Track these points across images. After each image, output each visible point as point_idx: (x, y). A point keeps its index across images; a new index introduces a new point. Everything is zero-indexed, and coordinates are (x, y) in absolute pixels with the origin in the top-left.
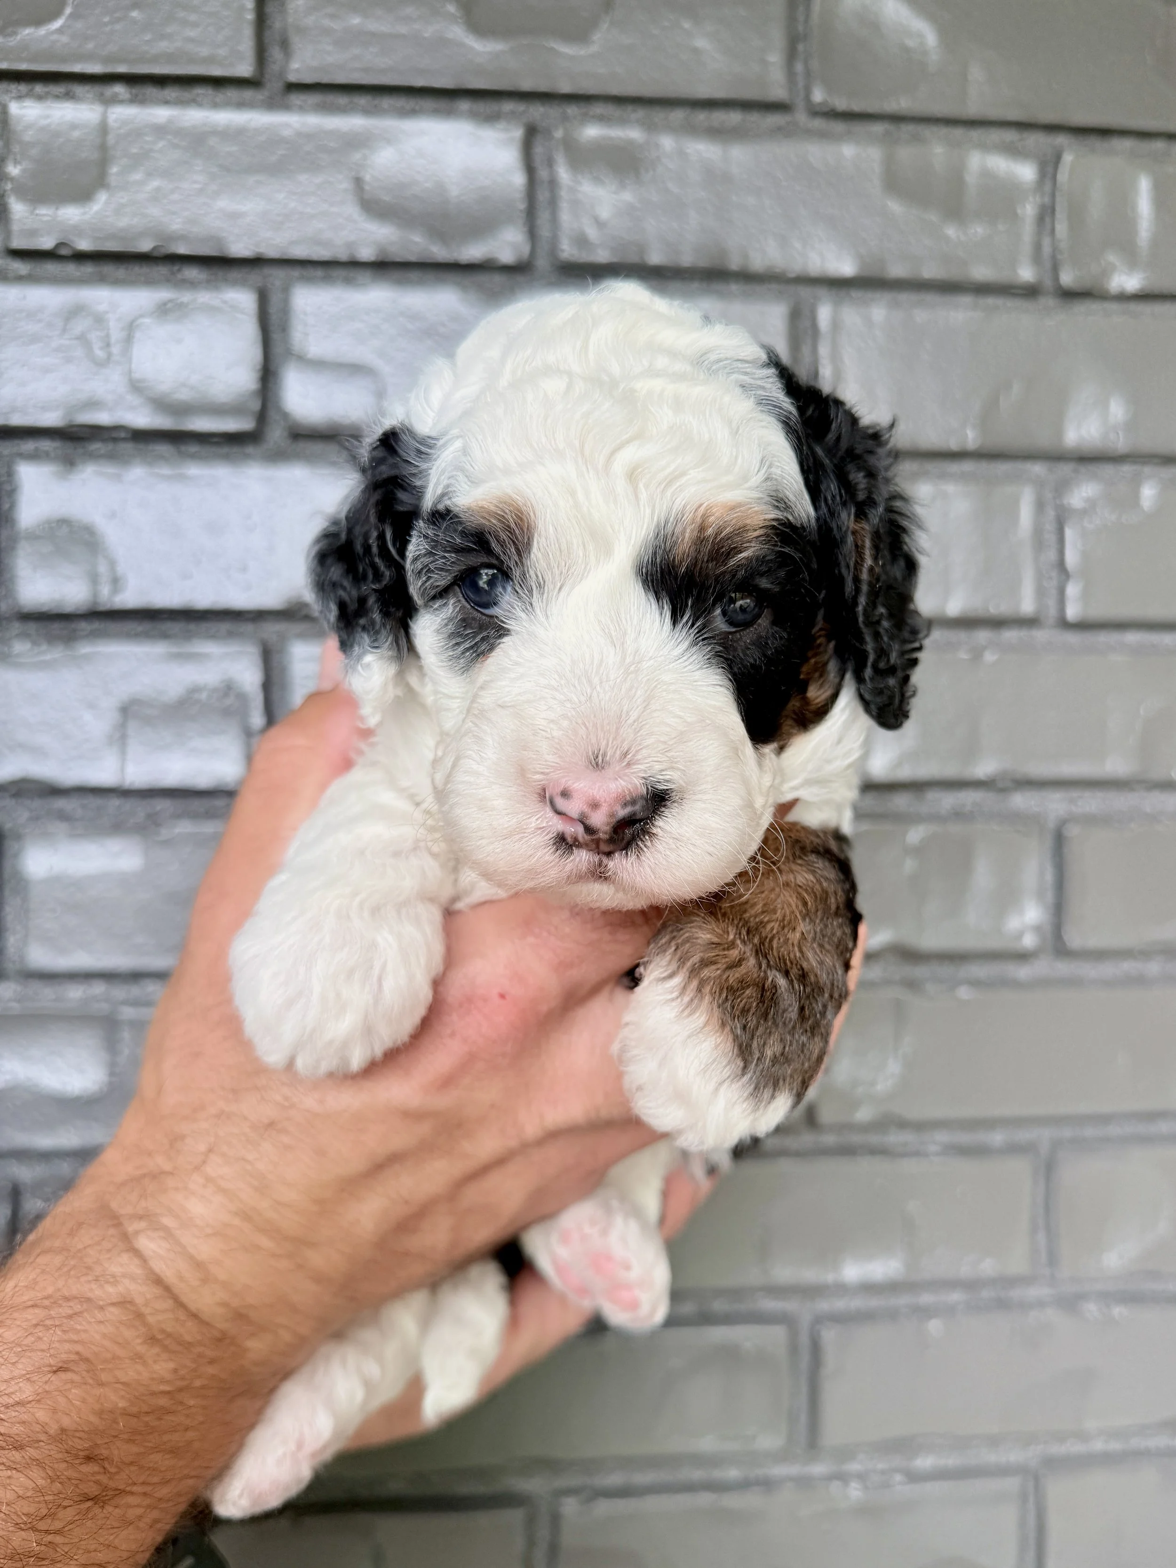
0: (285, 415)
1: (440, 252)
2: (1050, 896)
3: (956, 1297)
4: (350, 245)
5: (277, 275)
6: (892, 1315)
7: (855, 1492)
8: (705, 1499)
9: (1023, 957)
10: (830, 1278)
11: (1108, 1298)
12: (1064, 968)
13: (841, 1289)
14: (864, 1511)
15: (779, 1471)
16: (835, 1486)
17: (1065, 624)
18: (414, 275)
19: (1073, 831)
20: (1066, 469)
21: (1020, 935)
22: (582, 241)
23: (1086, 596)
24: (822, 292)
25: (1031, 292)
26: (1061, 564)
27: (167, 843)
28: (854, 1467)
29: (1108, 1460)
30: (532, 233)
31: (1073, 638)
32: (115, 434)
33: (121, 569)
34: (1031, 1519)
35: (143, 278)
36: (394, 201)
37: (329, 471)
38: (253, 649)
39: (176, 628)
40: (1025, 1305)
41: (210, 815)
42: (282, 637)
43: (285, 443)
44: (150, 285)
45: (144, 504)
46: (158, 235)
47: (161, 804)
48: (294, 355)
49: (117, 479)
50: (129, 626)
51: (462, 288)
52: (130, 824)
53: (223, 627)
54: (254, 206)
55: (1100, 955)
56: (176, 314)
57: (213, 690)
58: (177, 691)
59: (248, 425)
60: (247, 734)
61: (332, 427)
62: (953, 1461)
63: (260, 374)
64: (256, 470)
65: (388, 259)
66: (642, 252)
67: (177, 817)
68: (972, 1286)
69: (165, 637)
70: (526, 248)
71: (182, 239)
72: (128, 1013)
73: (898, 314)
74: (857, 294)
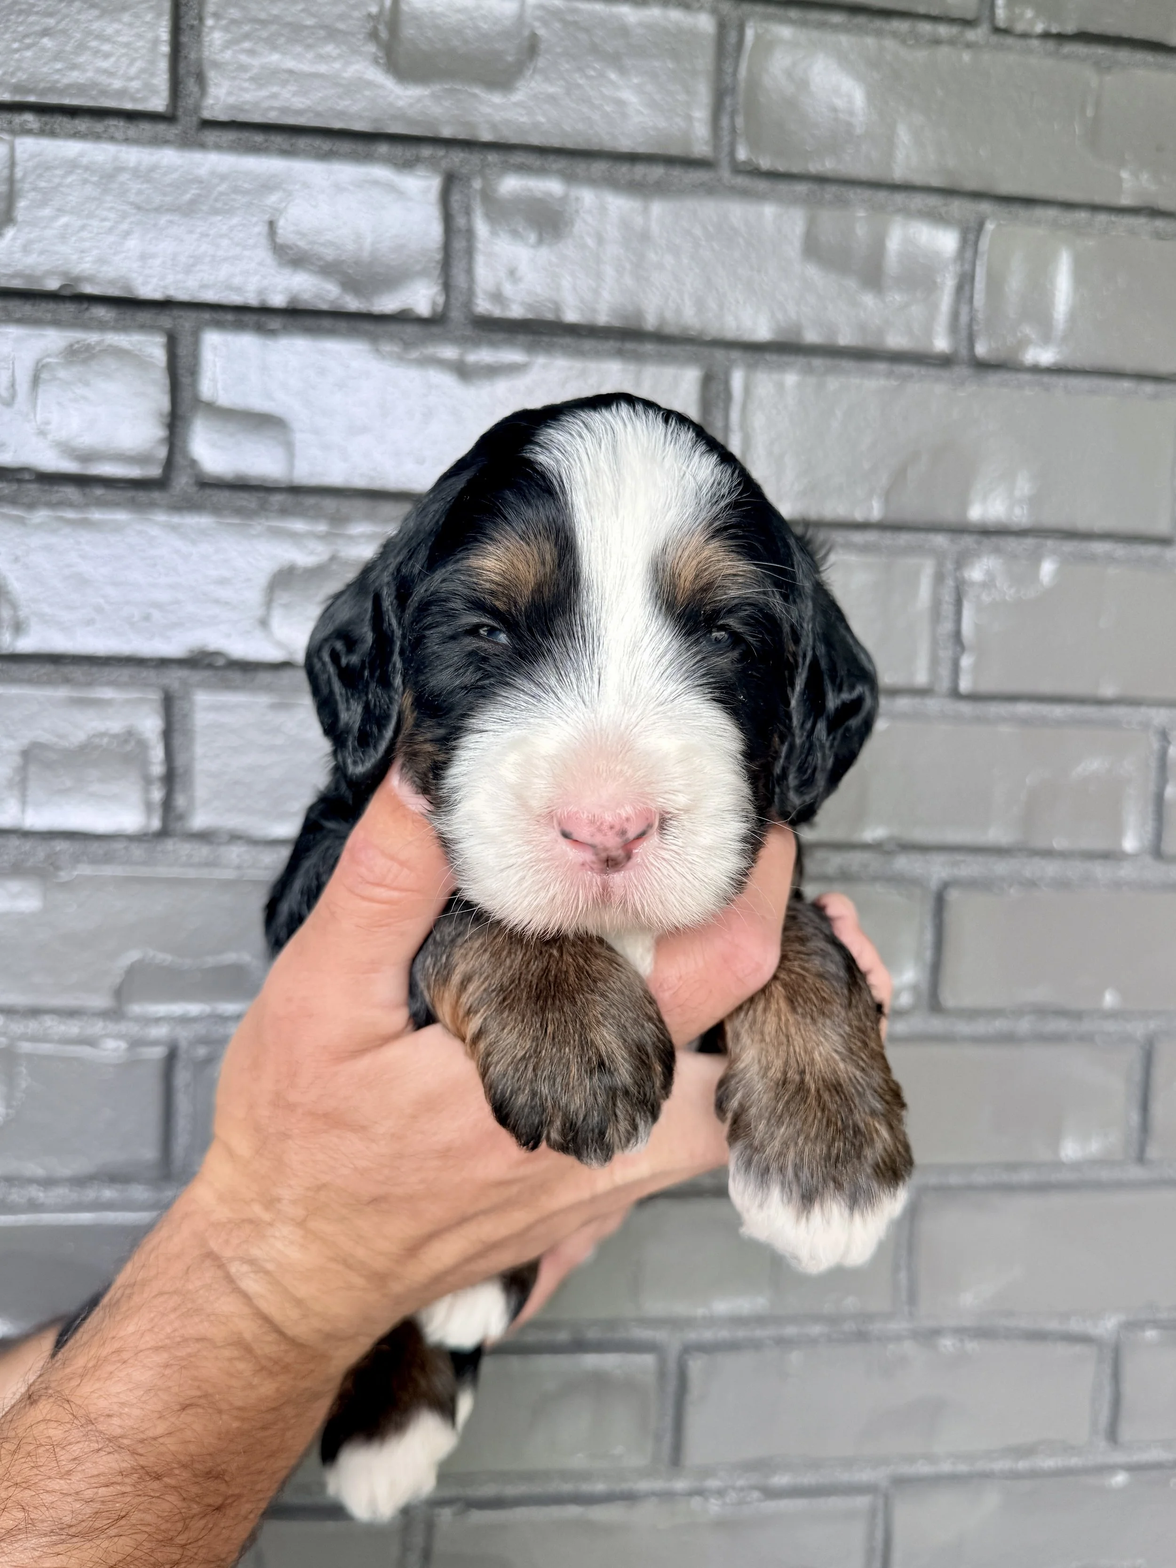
0: (193, 463)
1: (353, 304)
2: (929, 956)
3: (816, 1330)
4: (260, 291)
5: (187, 321)
6: (756, 1345)
7: (714, 1506)
8: (573, 1511)
9: (902, 1014)
10: (700, 1311)
11: (960, 1332)
12: (936, 1024)
13: (711, 1321)
14: (722, 1525)
15: (643, 1486)
16: (696, 1501)
17: (955, 694)
18: (326, 323)
19: (953, 896)
20: (967, 541)
22: (497, 297)
23: (977, 667)
24: (735, 354)
25: (945, 362)
26: (957, 635)
27: (64, 886)
28: (713, 1483)
29: (954, 1480)
30: (447, 287)
31: (966, 708)
32: (19, 476)
33: (22, 614)
34: (879, 1535)
35: (49, 316)
36: (307, 247)
37: (236, 521)
38: (155, 696)
39: (77, 672)
40: (884, 1339)
41: (108, 859)
42: (184, 683)
43: (193, 490)
44: (57, 323)
45: (48, 548)
46: (65, 274)
47: (60, 846)
48: (202, 402)
49: (21, 521)
50: (32, 669)
51: (374, 339)
52: (29, 864)
53: (125, 673)
54: (165, 247)
55: (972, 1014)
56: (82, 356)
57: (115, 736)
58: (79, 737)
59: (155, 472)
60: (147, 781)
61: (239, 477)
62: (809, 1479)
63: (167, 420)
64: (161, 517)
65: (301, 306)
66: (558, 308)
67: (76, 859)
68: (833, 1320)
69: (67, 681)
70: (441, 300)
71: (90, 279)
72: (26, 1047)
73: (811, 381)
74: (772, 358)
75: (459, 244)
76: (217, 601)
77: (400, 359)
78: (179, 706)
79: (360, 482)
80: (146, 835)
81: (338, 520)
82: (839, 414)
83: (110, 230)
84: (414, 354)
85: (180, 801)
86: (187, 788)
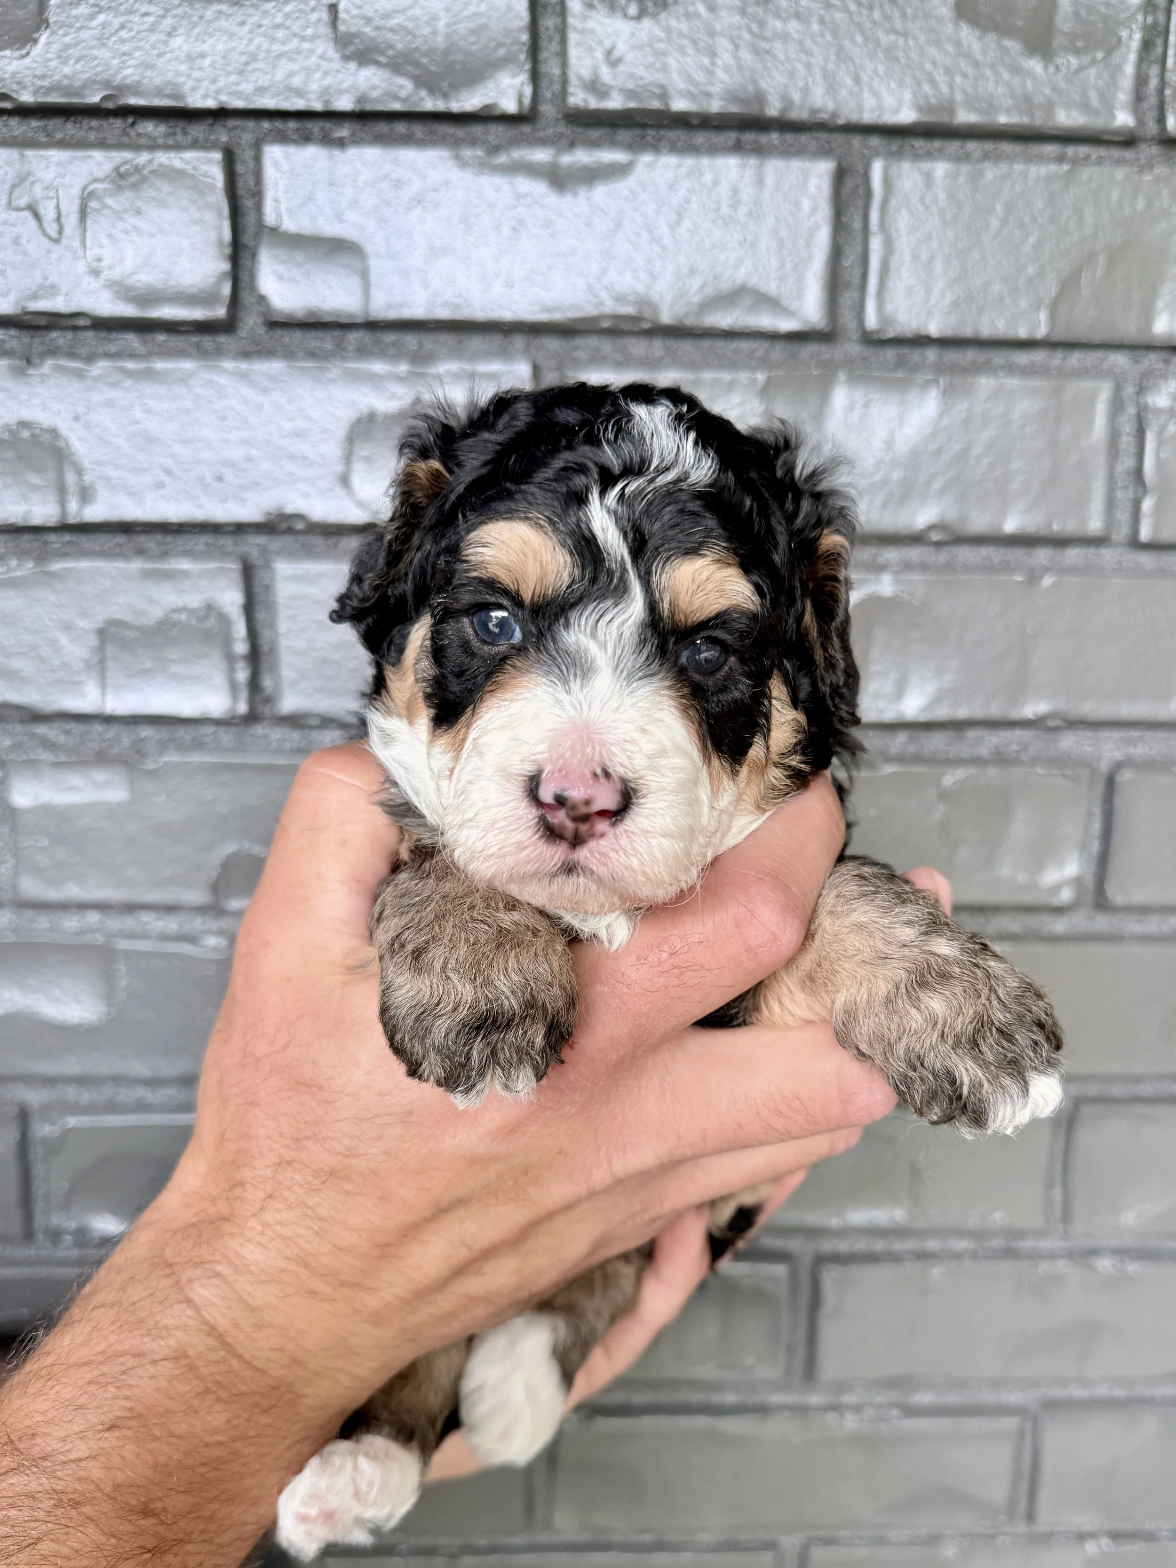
0: (262, 300)
1: (429, 104)
2: (1095, 847)
3: (960, 1245)
4: (325, 92)
5: (247, 133)
6: (895, 1258)
7: (851, 1422)
8: (701, 1422)
9: (1059, 910)
10: (834, 1222)
11: (1121, 1253)
12: (1102, 922)
13: (844, 1232)
14: (860, 1441)
15: (776, 1398)
16: (831, 1417)
17: (1135, 544)
18: (401, 128)
19: (1125, 776)
20: (1152, 359)
21: (1057, 888)
22: (594, 85)
23: (1158, 511)
24: (875, 141)
25: (1128, 140)
26: (1138, 471)
27: (152, 774)
28: (849, 1399)
29: (1109, 1404)
30: (535, 77)
31: (1146, 559)
32: (75, 323)
33: (88, 479)
34: (1027, 1456)
35: (92, 136)
36: (374, 34)
37: (310, 364)
38: (234, 566)
39: (150, 542)
40: (1036, 1256)
41: (196, 744)
42: (264, 551)
43: (262, 330)
44: (102, 145)
45: (110, 404)
46: (107, 84)
47: (146, 732)
48: (267, 227)
49: (80, 375)
50: (102, 541)
51: (455, 144)
52: (115, 751)
53: (201, 541)
54: (217, 44)
55: (1145, 910)
56: (133, 179)
57: (193, 611)
58: (157, 613)
59: (220, 312)
60: (230, 658)
61: (311, 313)
62: (952, 1398)
63: (228, 251)
64: (228, 365)
65: (369, 107)
66: (664, 95)
67: (163, 746)
68: (979, 1235)
69: (141, 552)
70: (528, 91)
71: (135, 89)
72: (123, 944)
73: (965, 168)
74: (919, 143)
75: (548, 23)
76: (292, 457)
77: (484, 167)
78: (260, 575)
79: (443, 314)
80: (233, 718)
81: (421, 358)
82: (999, 208)
83: (152, 29)
84: (502, 159)
85: (267, 682)
86: (274, 668)
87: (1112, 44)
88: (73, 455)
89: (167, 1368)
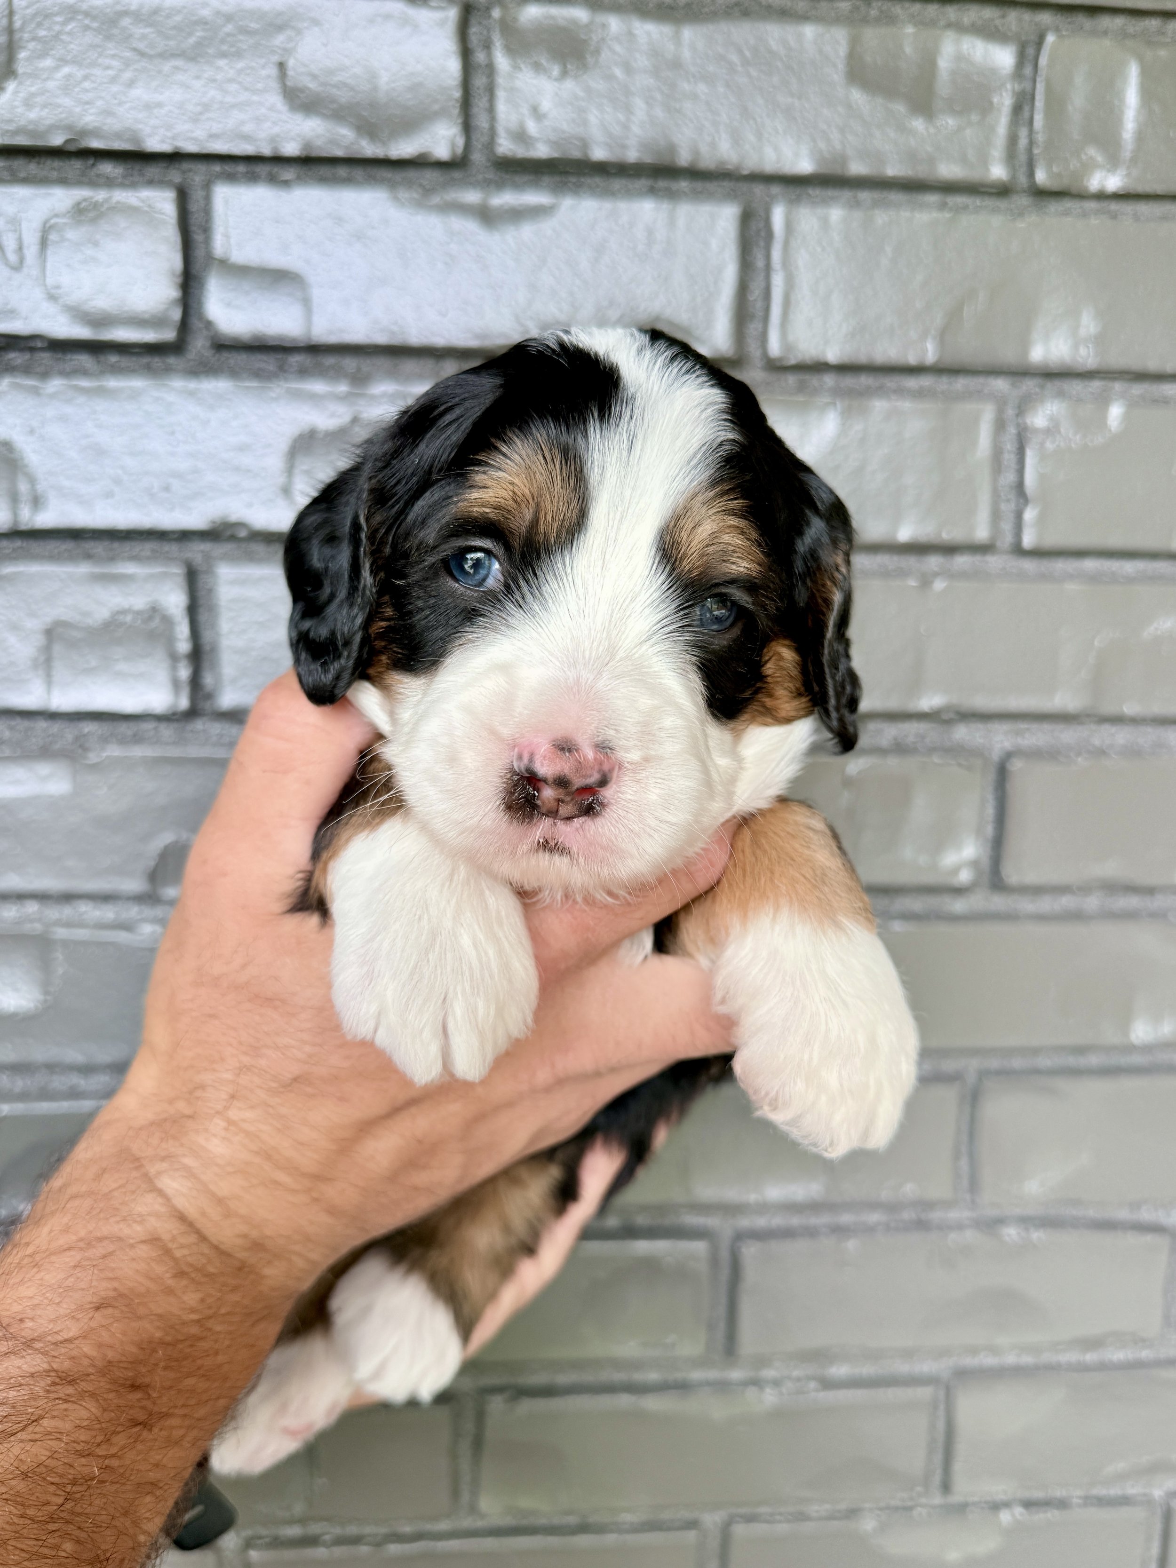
0: (209, 324)
1: (369, 149)
2: (990, 831)
3: (874, 1217)
4: (273, 140)
5: (198, 173)
6: (811, 1233)
7: (770, 1397)
8: (625, 1400)
9: (958, 891)
10: (752, 1197)
11: (1026, 1221)
12: (999, 902)
13: (763, 1208)
14: (779, 1416)
15: (697, 1375)
16: (751, 1393)
17: (1019, 551)
18: (342, 171)
19: (1016, 765)
20: (1029, 385)
21: (956, 871)
22: (521, 136)
23: (1041, 520)
24: (775, 189)
25: (1003, 191)
26: (1020, 486)
27: (94, 767)
28: (769, 1373)
29: (1018, 1372)
30: (467, 127)
31: (1029, 565)
32: (32, 344)
33: (40, 488)
34: (941, 1425)
35: (55, 174)
36: (320, 89)
37: (255, 384)
38: (178, 571)
39: (99, 548)
40: (945, 1227)
41: (137, 739)
42: (208, 557)
43: (208, 353)
44: (63, 182)
45: (63, 419)
46: (69, 128)
47: (89, 727)
48: (216, 259)
49: (35, 392)
50: (52, 546)
51: (392, 186)
52: (57, 746)
53: (147, 547)
54: (172, 95)
55: (1037, 890)
56: (91, 215)
57: (139, 613)
58: (102, 614)
59: (169, 335)
60: (174, 657)
61: (256, 337)
62: (867, 1370)
63: (179, 280)
64: (178, 383)
65: (314, 154)
66: (585, 146)
67: (105, 740)
68: (892, 1208)
69: (88, 557)
70: (460, 142)
71: (95, 133)
72: (61, 933)
73: (858, 215)
74: (815, 192)
75: (479, 81)
76: (237, 469)
77: (420, 205)
78: (202, 579)
79: (381, 339)
80: (174, 714)
81: (359, 380)
82: (888, 249)
83: (113, 80)
84: (436, 199)
85: (208, 680)
86: (215, 665)
87: (986, 108)
88: (26, 466)
89: (143, 1251)
